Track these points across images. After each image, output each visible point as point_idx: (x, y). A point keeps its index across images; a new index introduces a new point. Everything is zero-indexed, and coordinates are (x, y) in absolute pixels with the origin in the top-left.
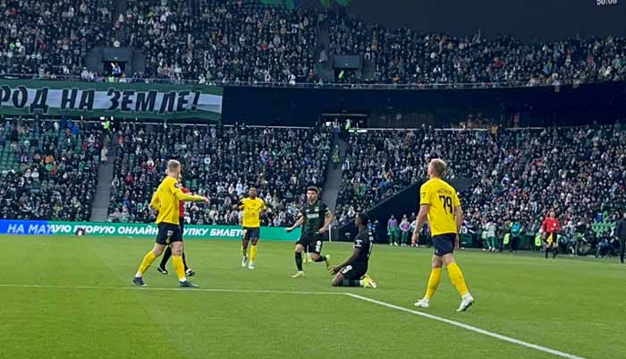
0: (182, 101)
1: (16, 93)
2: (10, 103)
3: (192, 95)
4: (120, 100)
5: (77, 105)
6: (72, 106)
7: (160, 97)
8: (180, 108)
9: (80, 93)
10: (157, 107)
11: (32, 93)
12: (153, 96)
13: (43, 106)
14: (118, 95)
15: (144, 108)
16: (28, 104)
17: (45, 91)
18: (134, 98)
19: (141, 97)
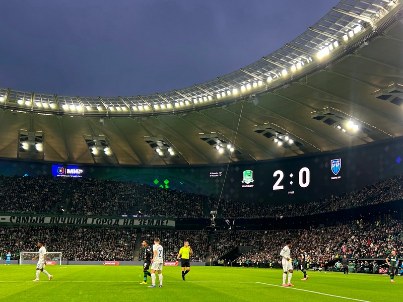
0: (162, 223)
1: (109, 220)
2: (107, 223)
3: (166, 221)
4: (142, 222)
5: (128, 224)
6: (127, 224)
7: (155, 221)
8: (162, 224)
9: (129, 220)
10: (155, 224)
11: (114, 221)
12: (153, 221)
13: (118, 225)
14: (142, 221)
15: (150, 224)
16: (112, 224)
17: (118, 220)
18: (147, 221)
19: (149, 221)
